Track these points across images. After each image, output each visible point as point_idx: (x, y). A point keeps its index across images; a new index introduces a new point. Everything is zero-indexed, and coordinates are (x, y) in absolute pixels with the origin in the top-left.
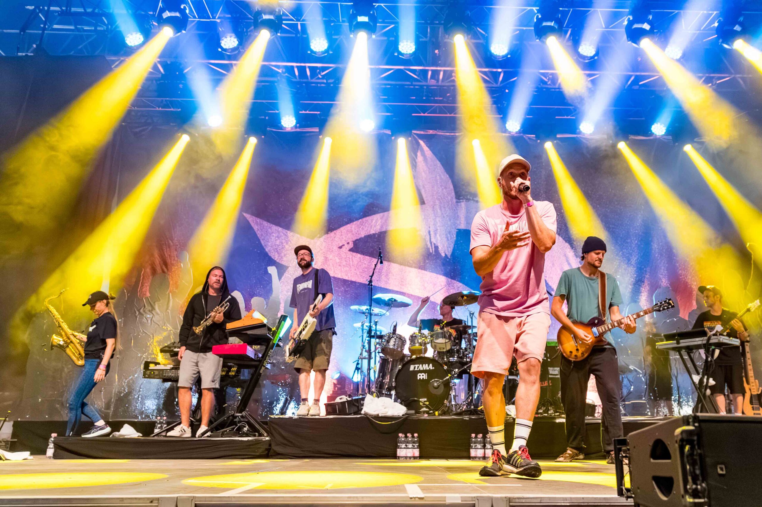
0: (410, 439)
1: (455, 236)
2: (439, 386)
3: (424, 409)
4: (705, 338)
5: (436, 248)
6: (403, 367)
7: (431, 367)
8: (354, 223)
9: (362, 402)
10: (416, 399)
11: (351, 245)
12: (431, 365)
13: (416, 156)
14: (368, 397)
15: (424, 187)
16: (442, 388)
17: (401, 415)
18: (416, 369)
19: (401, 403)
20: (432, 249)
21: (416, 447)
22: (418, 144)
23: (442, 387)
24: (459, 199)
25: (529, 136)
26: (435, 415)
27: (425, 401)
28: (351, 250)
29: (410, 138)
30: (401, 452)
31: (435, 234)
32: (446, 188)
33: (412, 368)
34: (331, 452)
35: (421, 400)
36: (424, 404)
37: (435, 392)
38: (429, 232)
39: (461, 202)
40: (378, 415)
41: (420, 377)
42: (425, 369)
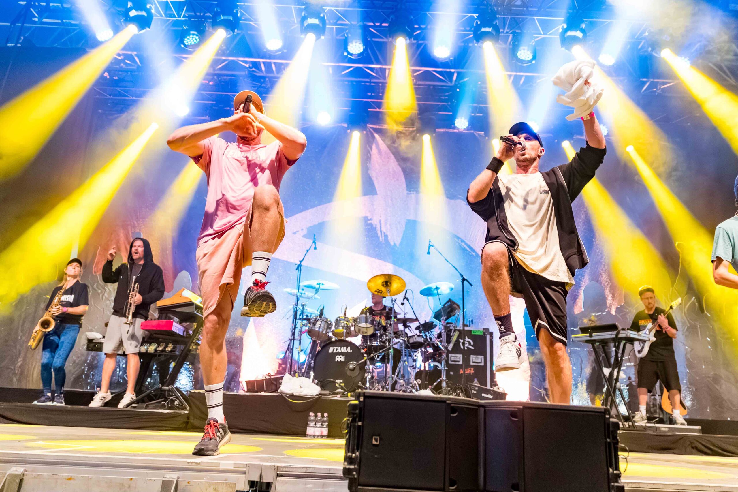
0: (319, 418)
1: (404, 226)
2: (355, 368)
3: (340, 390)
4: (615, 332)
5: (386, 236)
6: (323, 348)
7: (349, 350)
8: (309, 210)
9: (280, 381)
10: (332, 380)
11: (305, 232)
12: (349, 348)
13: (371, 149)
14: (287, 377)
15: (377, 179)
16: (357, 371)
17: (314, 395)
18: (335, 351)
19: (317, 384)
20: (382, 237)
21: (325, 426)
22: (374, 137)
23: (358, 369)
24: (410, 191)
25: (480, 133)
26: (347, 396)
27: (341, 383)
28: (304, 236)
29: (365, 132)
30: (310, 431)
31: (386, 224)
32: (398, 180)
33: (331, 350)
34: (244, 427)
35: (337, 381)
36: (340, 386)
37: (349, 373)
38: (380, 221)
39: (410, 194)
40: (293, 394)
41: (338, 359)
42: (343, 352)
